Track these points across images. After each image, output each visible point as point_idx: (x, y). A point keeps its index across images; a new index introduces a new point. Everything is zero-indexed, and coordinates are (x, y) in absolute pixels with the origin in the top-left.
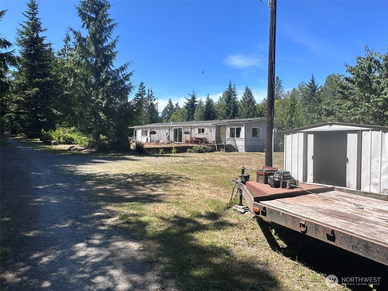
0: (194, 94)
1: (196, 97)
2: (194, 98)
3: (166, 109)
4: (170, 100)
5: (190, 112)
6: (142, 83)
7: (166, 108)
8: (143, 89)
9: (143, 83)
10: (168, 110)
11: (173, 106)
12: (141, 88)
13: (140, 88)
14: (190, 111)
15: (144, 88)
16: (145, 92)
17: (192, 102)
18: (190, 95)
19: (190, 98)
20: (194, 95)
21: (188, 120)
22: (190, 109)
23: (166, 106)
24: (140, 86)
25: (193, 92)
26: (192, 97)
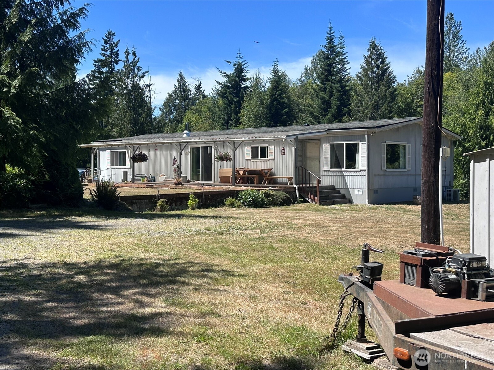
0: (242, 60)
1: (246, 69)
2: (240, 70)
3: (170, 99)
4: (181, 75)
5: (230, 107)
6: (110, 35)
7: (172, 96)
8: (112, 48)
9: (113, 35)
10: (177, 101)
11: (189, 91)
12: (108, 46)
13: (104, 47)
14: (230, 102)
15: (116, 46)
16: (117, 57)
17: (235, 80)
18: (230, 63)
19: (231, 71)
20: (240, 64)
21: (226, 125)
22: (232, 99)
23: (170, 92)
24: (106, 42)
25: (238, 55)
26: (237, 68)
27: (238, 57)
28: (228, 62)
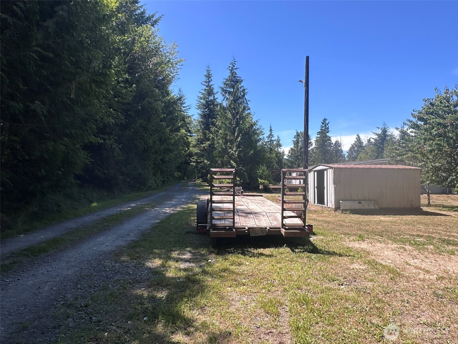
0: (386, 126)
1: (388, 131)
2: (384, 131)
3: (352, 148)
4: (358, 136)
5: (379, 150)
6: (325, 120)
7: (353, 146)
8: (326, 126)
9: (326, 120)
10: (356, 148)
11: (362, 143)
12: (324, 125)
13: (322, 126)
14: (379, 147)
15: (328, 125)
16: (328, 130)
17: (382, 137)
18: (379, 128)
19: (380, 132)
20: (385, 129)
21: (377, 158)
22: (380, 146)
23: (352, 144)
24: (323, 123)
25: (384, 124)
26: (383, 130)
27: (383, 125)
28: (378, 128)
